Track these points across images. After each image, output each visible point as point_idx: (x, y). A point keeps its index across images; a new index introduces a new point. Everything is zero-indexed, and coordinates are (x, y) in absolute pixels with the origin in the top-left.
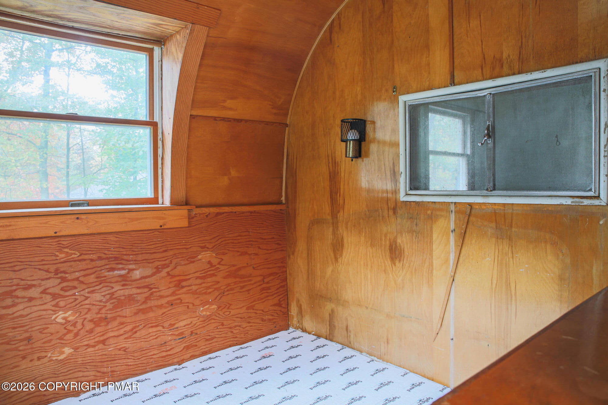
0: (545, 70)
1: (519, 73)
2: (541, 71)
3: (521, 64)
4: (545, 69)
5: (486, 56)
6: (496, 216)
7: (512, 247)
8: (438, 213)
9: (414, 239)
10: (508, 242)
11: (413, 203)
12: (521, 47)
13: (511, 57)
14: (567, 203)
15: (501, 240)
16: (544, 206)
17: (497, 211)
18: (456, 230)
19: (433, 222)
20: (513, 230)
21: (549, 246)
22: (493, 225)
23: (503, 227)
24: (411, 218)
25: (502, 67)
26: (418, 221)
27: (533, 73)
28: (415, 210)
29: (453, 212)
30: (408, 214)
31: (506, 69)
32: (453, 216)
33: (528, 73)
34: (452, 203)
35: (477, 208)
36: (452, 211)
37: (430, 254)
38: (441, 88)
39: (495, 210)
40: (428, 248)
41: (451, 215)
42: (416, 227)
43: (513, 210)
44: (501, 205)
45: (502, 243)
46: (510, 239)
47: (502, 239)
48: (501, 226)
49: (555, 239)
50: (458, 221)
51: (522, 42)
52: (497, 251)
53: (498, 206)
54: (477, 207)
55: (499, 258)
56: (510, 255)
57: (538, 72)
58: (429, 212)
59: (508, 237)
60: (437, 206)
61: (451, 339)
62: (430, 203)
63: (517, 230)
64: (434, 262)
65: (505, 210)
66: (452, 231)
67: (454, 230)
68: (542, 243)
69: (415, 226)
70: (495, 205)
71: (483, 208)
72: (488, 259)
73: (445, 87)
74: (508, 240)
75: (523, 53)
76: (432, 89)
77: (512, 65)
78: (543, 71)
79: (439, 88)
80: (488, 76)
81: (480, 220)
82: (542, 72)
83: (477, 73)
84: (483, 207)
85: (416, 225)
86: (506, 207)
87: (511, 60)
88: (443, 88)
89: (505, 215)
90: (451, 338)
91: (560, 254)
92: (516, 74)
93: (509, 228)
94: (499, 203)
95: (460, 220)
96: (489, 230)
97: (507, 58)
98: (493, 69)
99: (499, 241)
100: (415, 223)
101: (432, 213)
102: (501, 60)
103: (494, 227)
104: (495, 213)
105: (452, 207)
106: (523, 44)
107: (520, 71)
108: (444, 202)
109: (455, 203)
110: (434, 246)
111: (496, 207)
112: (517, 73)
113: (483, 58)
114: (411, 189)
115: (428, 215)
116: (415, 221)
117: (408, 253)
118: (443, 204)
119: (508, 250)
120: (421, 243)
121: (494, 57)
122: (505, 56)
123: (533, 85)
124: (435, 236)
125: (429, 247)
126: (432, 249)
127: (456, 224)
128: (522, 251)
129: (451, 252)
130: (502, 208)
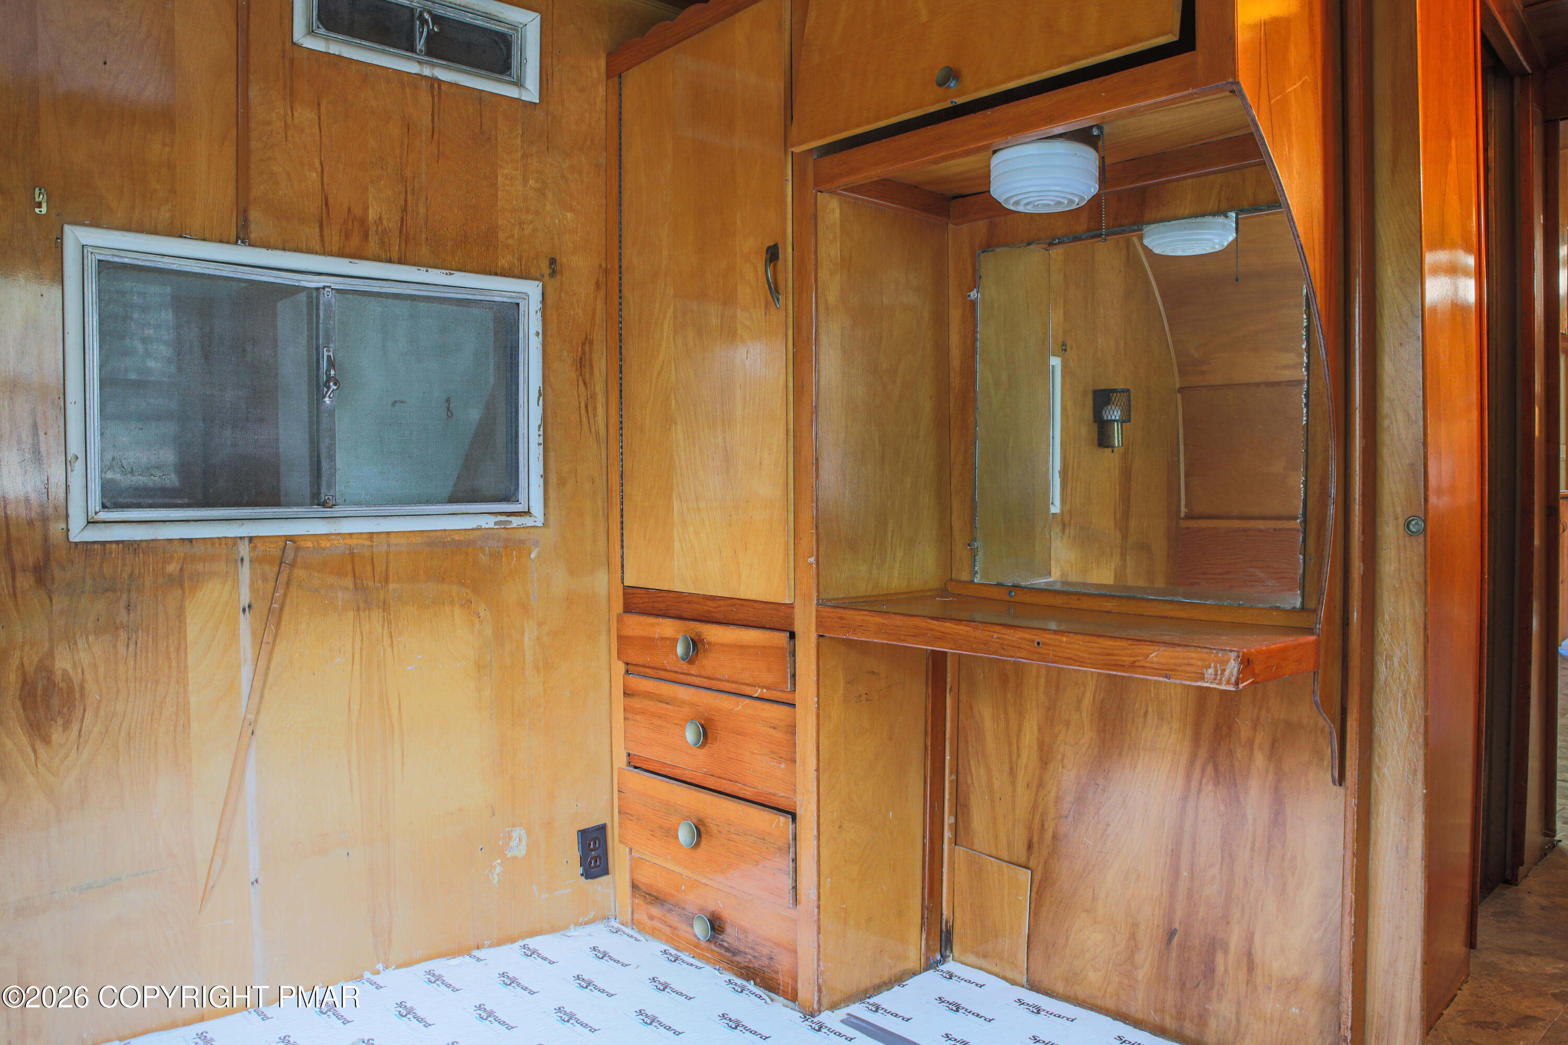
0: (452, 272)
1: (401, 262)
2: (445, 271)
3: (403, 244)
4: (452, 270)
5: (331, 201)
6: (353, 561)
7: (390, 623)
8: (200, 567)
9: (122, 649)
10: (381, 614)
11: (114, 546)
12: (404, 210)
13: (385, 222)
14: (487, 526)
15: (367, 612)
16: (447, 533)
17: (355, 551)
18: (254, 605)
19: (187, 592)
20: (391, 586)
21: (457, 610)
22: (349, 582)
23: (371, 584)
24: (107, 590)
25: (366, 236)
26: (134, 595)
27: (430, 270)
28: (124, 565)
29: (247, 560)
30: (94, 580)
31: (373, 245)
32: (245, 572)
33: (422, 269)
34: (241, 538)
35: (309, 548)
36: (242, 560)
37: (178, 683)
38: (211, 241)
39: (351, 548)
40: (170, 667)
41: (240, 569)
42: (129, 613)
43: (389, 545)
44: (364, 536)
45: (370, 618)
46: (385, 606)
47: (369, 610)
48: (365, 582)
49: (467, 594)
50: (260, 582)
51: (406, 201)
52: (358, 638)
53: (357, 538)
54: (310, 544)
55: (364, 653)
56: (387, 641)
57: (438, 271)
58: (172, 568)
59: (381, 604)
60: (199, 550)
61: (253, 883)
62: (176, 542)
63: (398, 586)
64: (193, 699)
65: (372, 546)
66: (244, 610)
67: (250, 606)
68: (446, 604)
69: (123, 613)
70: (351, 538)
71: (323, 545)
72: (339, 659)
73: (221, 241)
74: (381, 610)
75: (409, 225)
76: (181, 237)
77: (387, 240)
78: (448, 272)
79: (204, 240)
80: (335, 249)
81: (316, 574)
82: (446, 274)
83: (311, 232)
84: (324, 543)
85: (128, 607)
86: (374, 540)
87: (385, 229)
88: (216, 241)
89: (372, 559)
90: (253, 879)
91: (477, 621)
92: (394, 263)
93: (382, 585)
94: (361, 533)
95: (265, 579)
96: (340, 594)
97: (375, 222)
98: (347, 236)
99: (361, 614)
100: (122, 603)
101: (181, 570)
102: (363, 222)
103: (351, 586)
104: (352, 554)
105: (244, 550)
106: (409, 204)
107: (401, 257)
108: (226, 538)
109: (251, 539)
110: (189, 656)
111: (353, 542)
112: (396, 260)
113: (324, 203)
114: (104, 506)
115: (170, 575)
116: (125, 597)
117: (101, 696)
118: (217, 541)
119: (383, 629)
120: (147, 657)
121: (349, 209)
122: (372, 215)
123: (421, 294)
124: (193, 629)
125: (174, 664)
126: (186, 668)
127: (253, 589)
128: (409, 628)
129: (242, 664)
130: (367, 543)
